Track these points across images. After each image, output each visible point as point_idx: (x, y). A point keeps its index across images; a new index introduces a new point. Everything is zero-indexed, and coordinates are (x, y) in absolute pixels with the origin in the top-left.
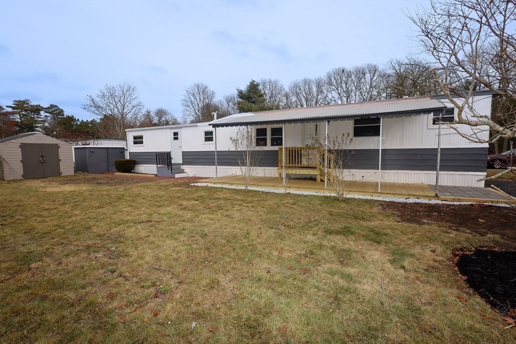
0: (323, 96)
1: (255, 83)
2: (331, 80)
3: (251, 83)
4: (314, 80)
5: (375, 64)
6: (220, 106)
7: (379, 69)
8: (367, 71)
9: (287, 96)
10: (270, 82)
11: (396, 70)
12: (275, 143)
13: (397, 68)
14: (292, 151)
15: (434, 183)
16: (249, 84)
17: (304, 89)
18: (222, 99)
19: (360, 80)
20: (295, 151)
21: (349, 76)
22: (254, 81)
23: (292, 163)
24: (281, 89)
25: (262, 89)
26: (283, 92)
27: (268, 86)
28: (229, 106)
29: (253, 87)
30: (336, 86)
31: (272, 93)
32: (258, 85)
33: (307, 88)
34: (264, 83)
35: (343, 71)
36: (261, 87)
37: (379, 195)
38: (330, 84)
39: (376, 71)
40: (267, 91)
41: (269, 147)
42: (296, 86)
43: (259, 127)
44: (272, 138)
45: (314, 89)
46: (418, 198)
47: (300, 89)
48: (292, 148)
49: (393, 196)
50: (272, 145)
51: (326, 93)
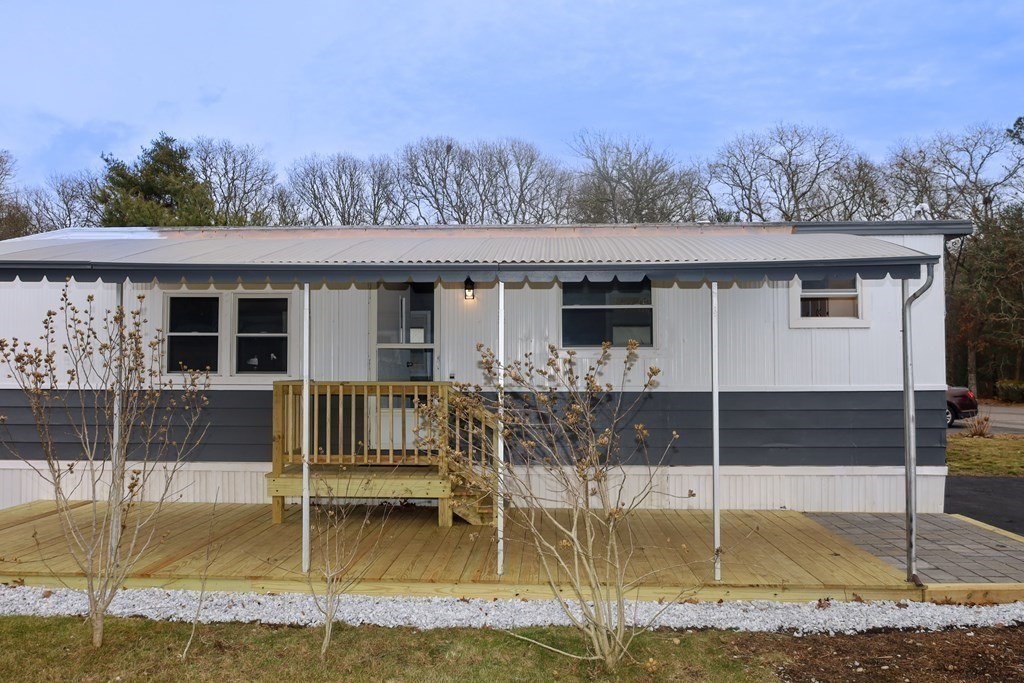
0: (395, 211)
1: (175, 147)
2: (416, 168)
3: (158, 144)
4: (368, 163)
5: (529, 141)
6: (35, 209)
7: (541, 157)
8: (511, 157)
9: (281, 198)
10: (227, 150)
11: (594, 160)
12: (255, 361)
13: (598, 154)
14: (335, 397)
15: (901, 509)
16: (150, 147)
17: (338, 187)
18: (43, 185)
19: (492, 176)
20: (347, 397)
21: (465, 162)
22: (169, 140)
23: (334, 451)
24: (264, 176)
25: (200, 169)
26: (269, 188)
27: (221, 162)
28: (70, 211)
29: (167, 158)
30: (430, 186)
31: (232, 187)
32: (183, 153)
33: (348, 182)
34: (206, 154)
35: (449, 148)
36: (193, 163)
37: (720, 593)
38: (415, 180)
39: (532, 160)
40: (215, 179)
41: (226, 377)
42: (312, 172)
43: (184, 291)
44: (240, 340)
45: (368, 190)
46: (858, 599)
47: (324, 184)
48: (334, 387)
49: (770, 594)
50: (243, 367)
51: (401, 203)
